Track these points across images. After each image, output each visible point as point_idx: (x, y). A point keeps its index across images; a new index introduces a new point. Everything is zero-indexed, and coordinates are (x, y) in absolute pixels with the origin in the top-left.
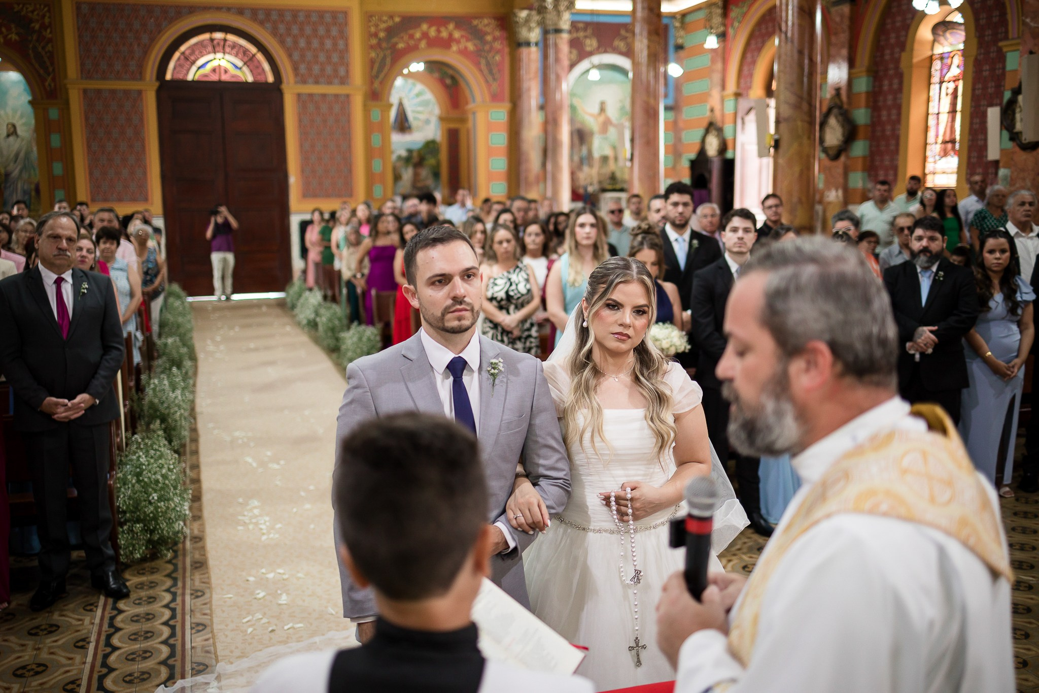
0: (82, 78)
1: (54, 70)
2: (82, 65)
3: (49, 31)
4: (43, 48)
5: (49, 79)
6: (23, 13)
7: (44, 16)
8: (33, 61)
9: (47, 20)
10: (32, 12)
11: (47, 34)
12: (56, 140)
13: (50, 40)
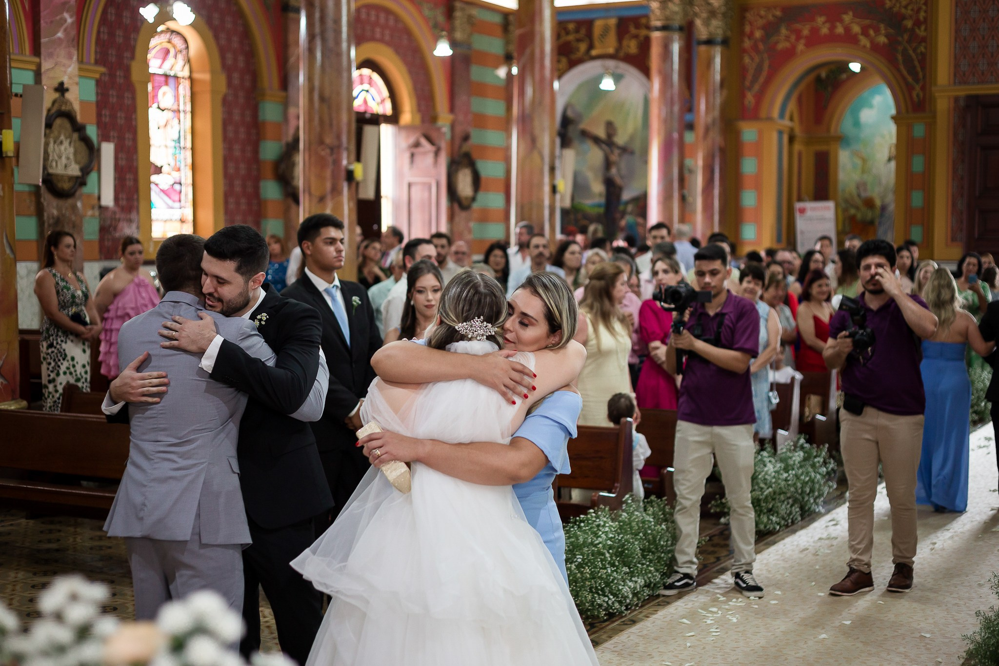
0: (955, 83)
1: (924, 77)
2: (957, 66)
3: (923, 28)
4: (914, 50)
5: (918, 88)
6: (895, 10)
7: (918, 11)
8: (902, 67)
9: (922, 15)
10: (906, 7)
11: (921, 32)
12: (918, 163)
13: (924, 40)
